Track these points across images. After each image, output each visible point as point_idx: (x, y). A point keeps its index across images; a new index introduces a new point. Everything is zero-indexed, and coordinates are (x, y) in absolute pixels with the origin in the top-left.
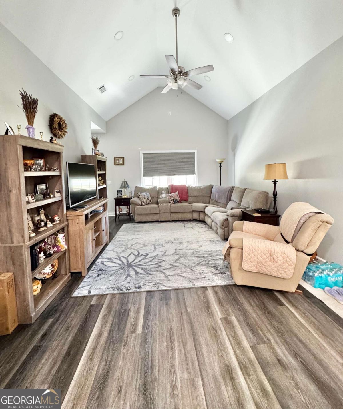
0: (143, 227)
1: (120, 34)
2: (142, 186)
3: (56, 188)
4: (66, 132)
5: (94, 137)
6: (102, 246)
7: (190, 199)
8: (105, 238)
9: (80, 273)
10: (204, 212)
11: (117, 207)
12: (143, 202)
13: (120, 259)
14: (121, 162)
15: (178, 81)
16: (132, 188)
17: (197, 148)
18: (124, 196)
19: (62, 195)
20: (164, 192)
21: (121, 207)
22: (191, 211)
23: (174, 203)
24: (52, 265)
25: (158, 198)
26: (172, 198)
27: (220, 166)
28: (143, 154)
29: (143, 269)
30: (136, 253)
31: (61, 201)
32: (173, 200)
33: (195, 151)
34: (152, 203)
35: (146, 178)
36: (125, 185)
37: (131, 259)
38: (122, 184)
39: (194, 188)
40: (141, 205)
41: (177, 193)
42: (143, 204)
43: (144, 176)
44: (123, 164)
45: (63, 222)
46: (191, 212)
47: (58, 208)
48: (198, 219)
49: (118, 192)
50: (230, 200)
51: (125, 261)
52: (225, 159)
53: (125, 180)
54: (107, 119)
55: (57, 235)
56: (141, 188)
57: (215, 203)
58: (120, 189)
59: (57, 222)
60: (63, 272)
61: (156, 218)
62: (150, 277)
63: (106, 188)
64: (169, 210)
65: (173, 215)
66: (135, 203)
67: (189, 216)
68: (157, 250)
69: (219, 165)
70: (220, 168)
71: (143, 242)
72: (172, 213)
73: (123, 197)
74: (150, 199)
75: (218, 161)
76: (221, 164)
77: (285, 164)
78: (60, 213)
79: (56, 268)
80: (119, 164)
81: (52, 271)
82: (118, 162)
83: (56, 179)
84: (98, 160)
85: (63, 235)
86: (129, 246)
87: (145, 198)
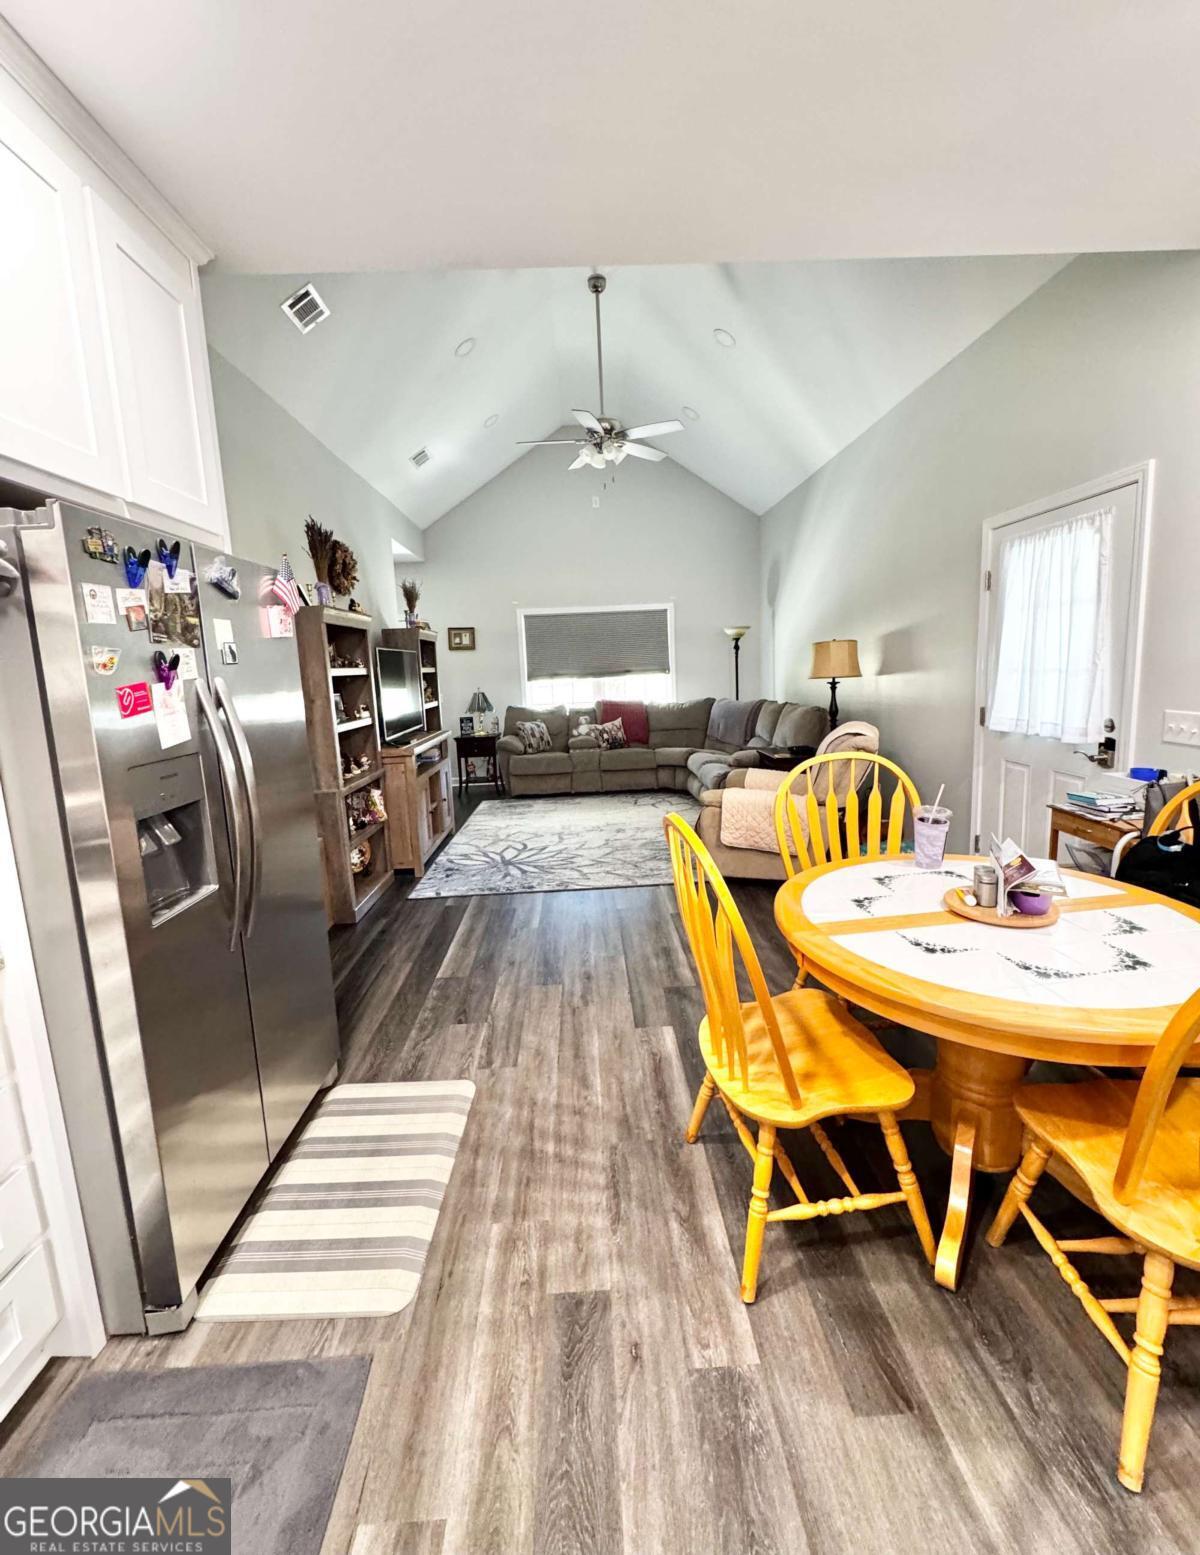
0: (530, 806)
1: (469, 344)
2: (523, 706)
3: (360, 701)
4: (354, 578)
5: (407, 584)
6: (444, 835)
7: (654, 738)
8: (448, 822)
9: (411, 871)
10: (685, 767)
11: (463, 760)
12: (530, 745)
13: (486, 855)
14: (466, 640)
15: (605, 451)
16: (499, 713)
17: (672, 598)
18: (479, 731)
19: (372, 716)
20: (584, 721)
21: (470, 760)
22: (654, 766)
23: (611, 748)
24: (360, 851)
25: (569, 735)
26: (606, 736)
27: (737, 648)
28: (526, 617)
29: (535, 867)
30: (521, 847)
31: (372, 726)
32: (608, 740)
33: (669, 607)
34: (552, 750)
35: (534, 683)
36: (481, 703)
37: (509, 855)
38: (474, 699)
39: (664, 708)
40: (525, 753)
41: (618, 722)
42: (530, 750)
43: (531, 677)
44: (472, 647)
45: (377, 769)
46: (652, 769)
47: (366, 742)
48: (672, 786)
49: (462, 720)
50: (753, 735)
51: (498, 858)
52: (748, 628)
53: (482, 690)
54: (423, 525)
55: (369, 792)
56: (522, 711)
57: (718, 745)
58: (468, 715)
59: (366, 767)
60: (379, 866)
61: (563, 785)
62: (550, 876)
63: (437, 708)
64: (596, 764)
65: (607, 777)
66: (510, 747)
67: (648, 780)
68: (565, 842)
69: (733, 643)
70: (737, 654)
71: (532, 830)
72: (604, 771)
73: (477, 734)
74: (547, 737)
75: (731, 632)
76: (737, 640)
77: (855, 641)
78: (369, 750)
79: (368, 856)
80: (459, 648)
81: (362, 862)
82: (457, 640)
83: (360, 682)
84: (422, 641)
85: (379, 792)
86: (502, 837)
87: (533, 735)
